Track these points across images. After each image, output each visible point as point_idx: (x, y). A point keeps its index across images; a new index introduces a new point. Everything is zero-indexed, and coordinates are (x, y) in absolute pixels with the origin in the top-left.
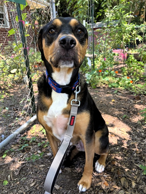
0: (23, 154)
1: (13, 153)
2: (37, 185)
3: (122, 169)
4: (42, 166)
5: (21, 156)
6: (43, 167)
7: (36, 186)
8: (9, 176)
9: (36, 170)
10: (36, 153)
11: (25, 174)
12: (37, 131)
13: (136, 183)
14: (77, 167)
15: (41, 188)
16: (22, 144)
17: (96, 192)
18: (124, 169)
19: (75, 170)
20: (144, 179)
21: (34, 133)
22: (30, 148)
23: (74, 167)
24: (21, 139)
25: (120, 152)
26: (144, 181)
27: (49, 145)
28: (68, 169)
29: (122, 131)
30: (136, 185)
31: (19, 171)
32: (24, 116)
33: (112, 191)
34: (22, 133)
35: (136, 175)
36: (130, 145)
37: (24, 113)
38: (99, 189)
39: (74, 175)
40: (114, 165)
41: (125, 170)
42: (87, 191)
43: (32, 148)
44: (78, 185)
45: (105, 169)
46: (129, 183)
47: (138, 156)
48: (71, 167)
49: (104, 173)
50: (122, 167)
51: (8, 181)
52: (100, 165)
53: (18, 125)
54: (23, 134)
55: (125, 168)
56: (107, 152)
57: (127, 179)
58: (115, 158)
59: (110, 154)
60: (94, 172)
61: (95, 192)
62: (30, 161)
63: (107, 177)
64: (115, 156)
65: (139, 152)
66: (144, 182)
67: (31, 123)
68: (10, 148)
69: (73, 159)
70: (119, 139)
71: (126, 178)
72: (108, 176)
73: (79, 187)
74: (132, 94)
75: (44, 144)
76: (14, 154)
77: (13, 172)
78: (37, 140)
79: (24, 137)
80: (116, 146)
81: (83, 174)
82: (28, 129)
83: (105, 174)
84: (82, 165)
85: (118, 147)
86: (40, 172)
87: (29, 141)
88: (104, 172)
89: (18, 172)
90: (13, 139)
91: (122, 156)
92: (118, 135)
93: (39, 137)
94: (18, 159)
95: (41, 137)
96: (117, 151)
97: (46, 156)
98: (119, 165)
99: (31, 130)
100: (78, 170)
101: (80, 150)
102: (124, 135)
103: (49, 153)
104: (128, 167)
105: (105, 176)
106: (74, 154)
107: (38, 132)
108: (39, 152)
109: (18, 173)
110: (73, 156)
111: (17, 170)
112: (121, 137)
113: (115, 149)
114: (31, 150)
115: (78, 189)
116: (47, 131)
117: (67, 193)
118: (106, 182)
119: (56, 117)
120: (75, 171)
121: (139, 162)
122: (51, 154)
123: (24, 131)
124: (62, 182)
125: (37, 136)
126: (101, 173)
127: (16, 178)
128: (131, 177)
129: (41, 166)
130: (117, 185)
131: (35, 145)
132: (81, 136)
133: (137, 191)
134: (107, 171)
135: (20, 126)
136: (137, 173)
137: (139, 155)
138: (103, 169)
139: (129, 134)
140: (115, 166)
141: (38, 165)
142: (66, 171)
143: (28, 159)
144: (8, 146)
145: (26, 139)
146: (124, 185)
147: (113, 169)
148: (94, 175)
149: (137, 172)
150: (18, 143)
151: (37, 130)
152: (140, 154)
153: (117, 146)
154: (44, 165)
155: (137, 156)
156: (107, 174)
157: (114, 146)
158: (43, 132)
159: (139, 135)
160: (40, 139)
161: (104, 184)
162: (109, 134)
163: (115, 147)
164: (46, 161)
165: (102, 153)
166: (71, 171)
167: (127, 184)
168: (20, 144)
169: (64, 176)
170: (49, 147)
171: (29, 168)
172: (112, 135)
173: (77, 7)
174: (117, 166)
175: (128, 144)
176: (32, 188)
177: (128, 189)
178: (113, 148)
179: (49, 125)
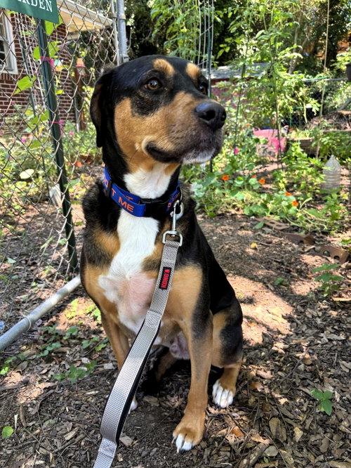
0: (48, 365)
1: (25, 364)
2: (82, 436)
3: (273, 399)
4: (93, 392)
5: (44, 371)
6: (95, 395)
7: (78, 438)
8: (16, 416)
9: (77, 402)
10: (79, 363)
11: (54, 412)
12: (81, 313)
13: (304, 430)
14: (172, 396)
15: (91, 443)
16: (45, 342)
17: (214, 452)
18: (277, 399)
19: (168, 401)
20: (321, 421)
21: (73, 317)
22: (65, 353)
23: (165, 395)
24: (42, 333)
25: (268, 362)
26: (321, 426)
27: (108, 346)
28: (153, 401)
29: (273, 314)
30: (303, 436)
31: (39, 405)
32: (50, 279)
33: (251, 448)
34: (46, 317)
35: (303, 412)
36: (290, 346)
37: (50, 272)
38: (221, 443)
39: (166, 414)
40: (255, 390)
41: (280, 401)
42: (193, 448)
43: (68, 352)
44: (174, 435)
45: (236, 399)
46: (287, 430)
47: (308, 370)
48: (158, 394)
49: (233, 408)
50: (272, 395)
51: (14, 428)
52: (224, 390)
53: (36, 300)
54: (48, 319)
55: (279, 396)
56: (240, 360)
57: (283, 422)
58: (257, 375)
59: (247, 366)
60: (211, 406)
61: (212, 450)
62: (65, 381)
63: (239, 418)
64: (258, 369)
65: (309, 362)
66: (321, 429)
67: (66, 294)
68: (18, 352)
69: (163, 376)
70: (265, 331)
71: (280, 418)
72: (241, 416)
73: (175, 440)
74: (296, 230)
75: (97, 342)
76: (28, 366)
77: (25, 408)
78: (81, 335)
79: (50, 328)
80: (258, 347)
81: (185, 411)
82: (60, 308)
83: (235, 409)
84: (184, 390)
85: (265, 349)
86: (87, 408)
87: (61, 337)
88: (233, 405)
89: (36, 408)
90: (24, 331)
91: (272, 370)
92: (264, 323)
93: (84, 326)
94: (37, 377)
95: (89, 327)
96: (263, 359)
97: (101, 369)
98: (267, 391)
99: (66, 311)
100: (175, 401)
101: (177, 356)
102: (278, 324)
103: (107, 363)
104: (287, 394)
105: (234, 414)
106: (166, 365)
107: (83, 317)
108: (85, 360)
109: (36, 410)
110: (162, 370)
111: (35, 402)
112: (271, 327)
113: (257, 354)
114: (67, 356)
115: (174, 444)
116: (105, 312)
117: (149, 453)
118: (237, 428)
119: (127, 277)
120: (168, 404)
121: (311, 383)
122: (114, 366)
123: (51, 313)
124: (138, 430)
125: (81, 325)
126: (226, 408)
127: (32, 420)
128: (292, 416)
129: (89, 393)
130: (262, 435)
131: (76, 345)
132: (181, 323)
133: (306, 447)
134: (238, 403)
135: (41, 300)
136: (305, 409)
137: (310, 367)
138: (230, 400)
139: (289, 322)
140: (258, 392)
141: (83, 391)
142: (147, 404)
143: (59, 378)
144: (13, 348)
145: (55, 332)
146: (276, 436)
147: (252, 400)
148: (210, 413)
149: (306, 405)
150: (36, 342)
151: (80, 310)
152: (311, 365)
153: (263, 347)
154: (97, 392)
155: (305, 370)
156: (240, 410)
157: (255, 349)
158: (94, 316)
159: (310, 324)
160: (87, 333)
161: (233, 432)
162: (244, 320)
163: (257, 351)
164: (100, 383)
165: (228, 364)
166: (158, 405)
167: (283, 433)
168: (42, 342)
169: (143, 416)
170: (108, 350)
171: (61, 398)
172: (251, 322)
173: (174, 30)
174: (261, 393)
175: (286, 344)
176: (69, 443)
177: (285, 444)
178: (252, 353)
179: (111, 296)
